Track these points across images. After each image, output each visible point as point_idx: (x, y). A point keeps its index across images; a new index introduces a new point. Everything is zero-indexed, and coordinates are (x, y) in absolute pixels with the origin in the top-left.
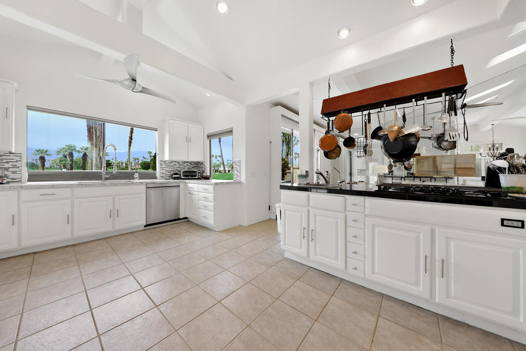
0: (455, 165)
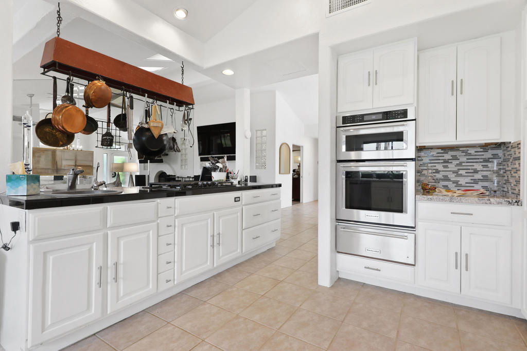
0: (76, 162)
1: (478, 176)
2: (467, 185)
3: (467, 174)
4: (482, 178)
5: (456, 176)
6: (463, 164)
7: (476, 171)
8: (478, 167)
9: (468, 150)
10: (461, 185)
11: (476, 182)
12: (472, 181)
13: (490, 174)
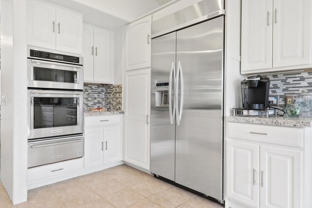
1: (96, 101)
2: (92, 106)
3: (92, 100)
4: (97, 102)
5: (87, 101)
6: (90, 94)
7: (95, 98)
8: (96, 96)
9: (92, 86)
10: (89, 106)
11: (95, 104)
12: (94, 104)
13: (101, 100)
